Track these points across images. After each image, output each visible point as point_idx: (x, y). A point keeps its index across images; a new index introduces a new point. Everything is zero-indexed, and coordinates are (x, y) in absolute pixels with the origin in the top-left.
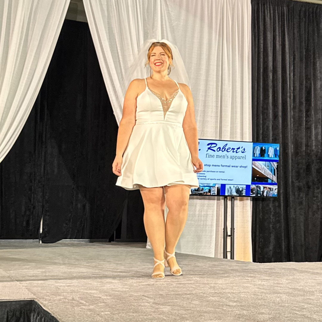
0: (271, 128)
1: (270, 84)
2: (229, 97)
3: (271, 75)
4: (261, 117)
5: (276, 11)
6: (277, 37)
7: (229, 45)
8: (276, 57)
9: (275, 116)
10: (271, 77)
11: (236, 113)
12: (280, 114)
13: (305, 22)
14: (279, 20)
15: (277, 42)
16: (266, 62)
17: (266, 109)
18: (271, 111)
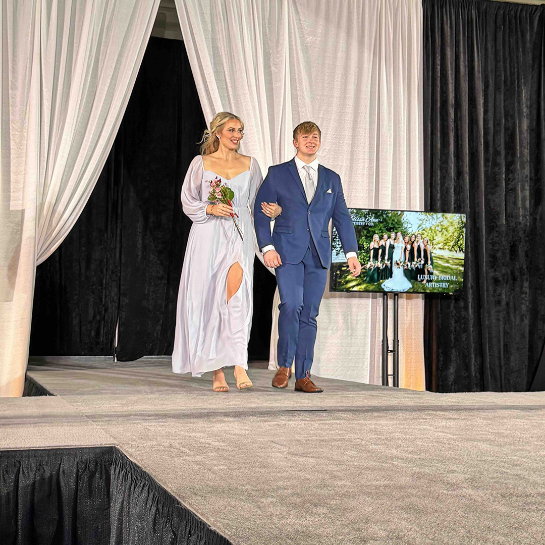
0: (452, 190)
1: (452, 125)
2: (390, 145)
3: (452, 112)
4: (439, 174)
5: (461, 17)
6: (462, 55)
7: (390, 68)
8: (459, 85)
9: (459, 173)
10: (452, 116)
11: (400, 169)
12: (466, 169)
13: (504, 31)
14: (464, 29)
15: (462, 63)
16: (444, 92)
17: (445, 162)
18: (453, 166)
